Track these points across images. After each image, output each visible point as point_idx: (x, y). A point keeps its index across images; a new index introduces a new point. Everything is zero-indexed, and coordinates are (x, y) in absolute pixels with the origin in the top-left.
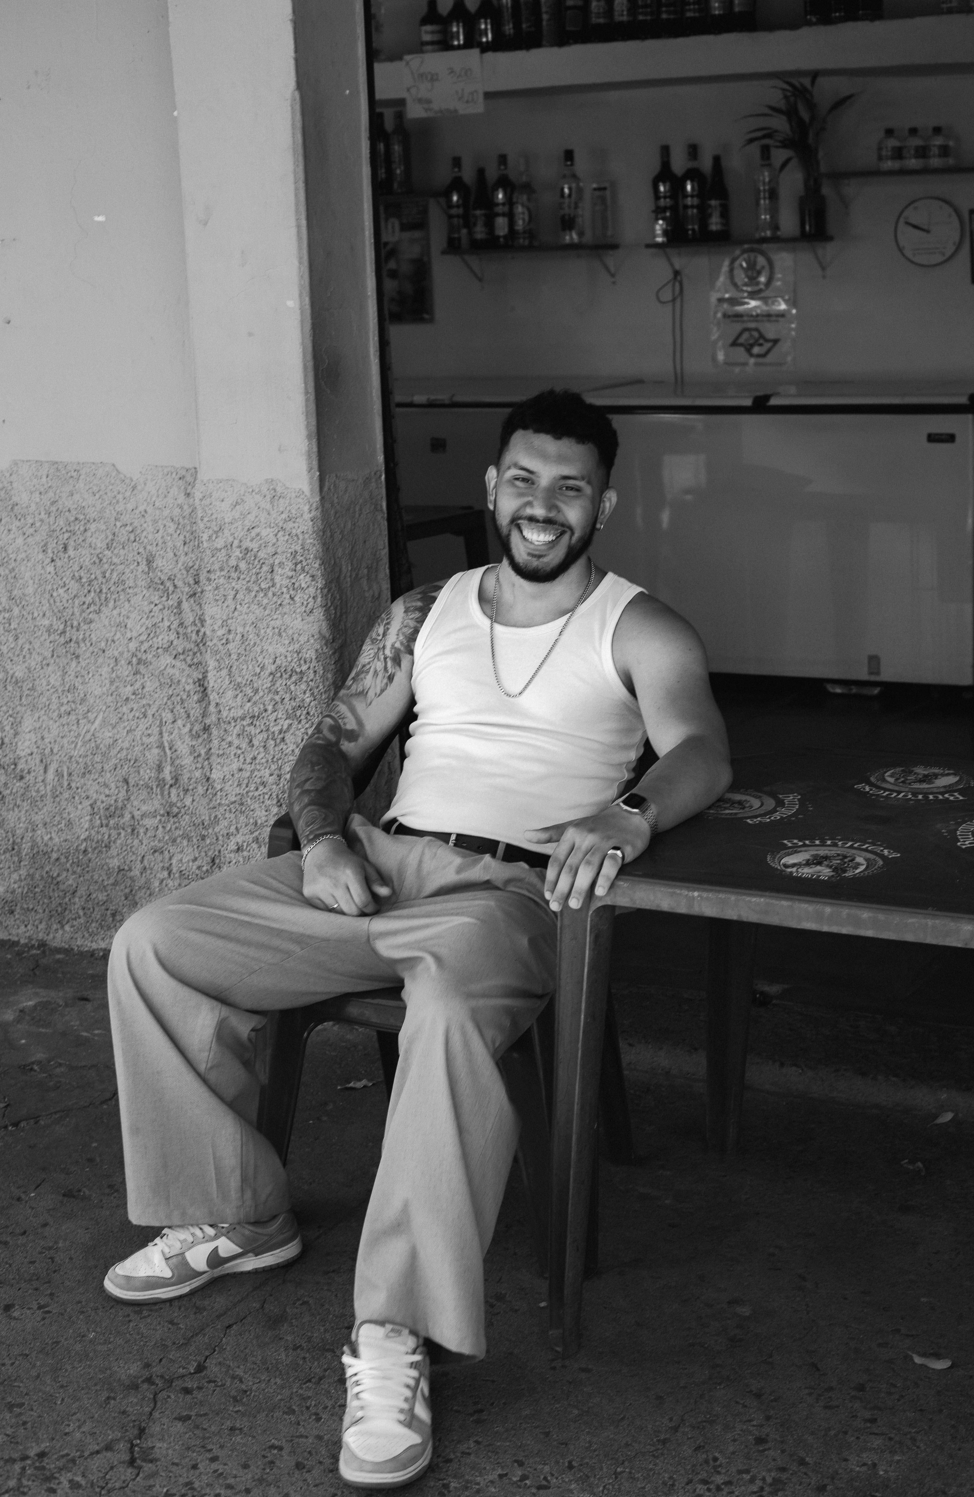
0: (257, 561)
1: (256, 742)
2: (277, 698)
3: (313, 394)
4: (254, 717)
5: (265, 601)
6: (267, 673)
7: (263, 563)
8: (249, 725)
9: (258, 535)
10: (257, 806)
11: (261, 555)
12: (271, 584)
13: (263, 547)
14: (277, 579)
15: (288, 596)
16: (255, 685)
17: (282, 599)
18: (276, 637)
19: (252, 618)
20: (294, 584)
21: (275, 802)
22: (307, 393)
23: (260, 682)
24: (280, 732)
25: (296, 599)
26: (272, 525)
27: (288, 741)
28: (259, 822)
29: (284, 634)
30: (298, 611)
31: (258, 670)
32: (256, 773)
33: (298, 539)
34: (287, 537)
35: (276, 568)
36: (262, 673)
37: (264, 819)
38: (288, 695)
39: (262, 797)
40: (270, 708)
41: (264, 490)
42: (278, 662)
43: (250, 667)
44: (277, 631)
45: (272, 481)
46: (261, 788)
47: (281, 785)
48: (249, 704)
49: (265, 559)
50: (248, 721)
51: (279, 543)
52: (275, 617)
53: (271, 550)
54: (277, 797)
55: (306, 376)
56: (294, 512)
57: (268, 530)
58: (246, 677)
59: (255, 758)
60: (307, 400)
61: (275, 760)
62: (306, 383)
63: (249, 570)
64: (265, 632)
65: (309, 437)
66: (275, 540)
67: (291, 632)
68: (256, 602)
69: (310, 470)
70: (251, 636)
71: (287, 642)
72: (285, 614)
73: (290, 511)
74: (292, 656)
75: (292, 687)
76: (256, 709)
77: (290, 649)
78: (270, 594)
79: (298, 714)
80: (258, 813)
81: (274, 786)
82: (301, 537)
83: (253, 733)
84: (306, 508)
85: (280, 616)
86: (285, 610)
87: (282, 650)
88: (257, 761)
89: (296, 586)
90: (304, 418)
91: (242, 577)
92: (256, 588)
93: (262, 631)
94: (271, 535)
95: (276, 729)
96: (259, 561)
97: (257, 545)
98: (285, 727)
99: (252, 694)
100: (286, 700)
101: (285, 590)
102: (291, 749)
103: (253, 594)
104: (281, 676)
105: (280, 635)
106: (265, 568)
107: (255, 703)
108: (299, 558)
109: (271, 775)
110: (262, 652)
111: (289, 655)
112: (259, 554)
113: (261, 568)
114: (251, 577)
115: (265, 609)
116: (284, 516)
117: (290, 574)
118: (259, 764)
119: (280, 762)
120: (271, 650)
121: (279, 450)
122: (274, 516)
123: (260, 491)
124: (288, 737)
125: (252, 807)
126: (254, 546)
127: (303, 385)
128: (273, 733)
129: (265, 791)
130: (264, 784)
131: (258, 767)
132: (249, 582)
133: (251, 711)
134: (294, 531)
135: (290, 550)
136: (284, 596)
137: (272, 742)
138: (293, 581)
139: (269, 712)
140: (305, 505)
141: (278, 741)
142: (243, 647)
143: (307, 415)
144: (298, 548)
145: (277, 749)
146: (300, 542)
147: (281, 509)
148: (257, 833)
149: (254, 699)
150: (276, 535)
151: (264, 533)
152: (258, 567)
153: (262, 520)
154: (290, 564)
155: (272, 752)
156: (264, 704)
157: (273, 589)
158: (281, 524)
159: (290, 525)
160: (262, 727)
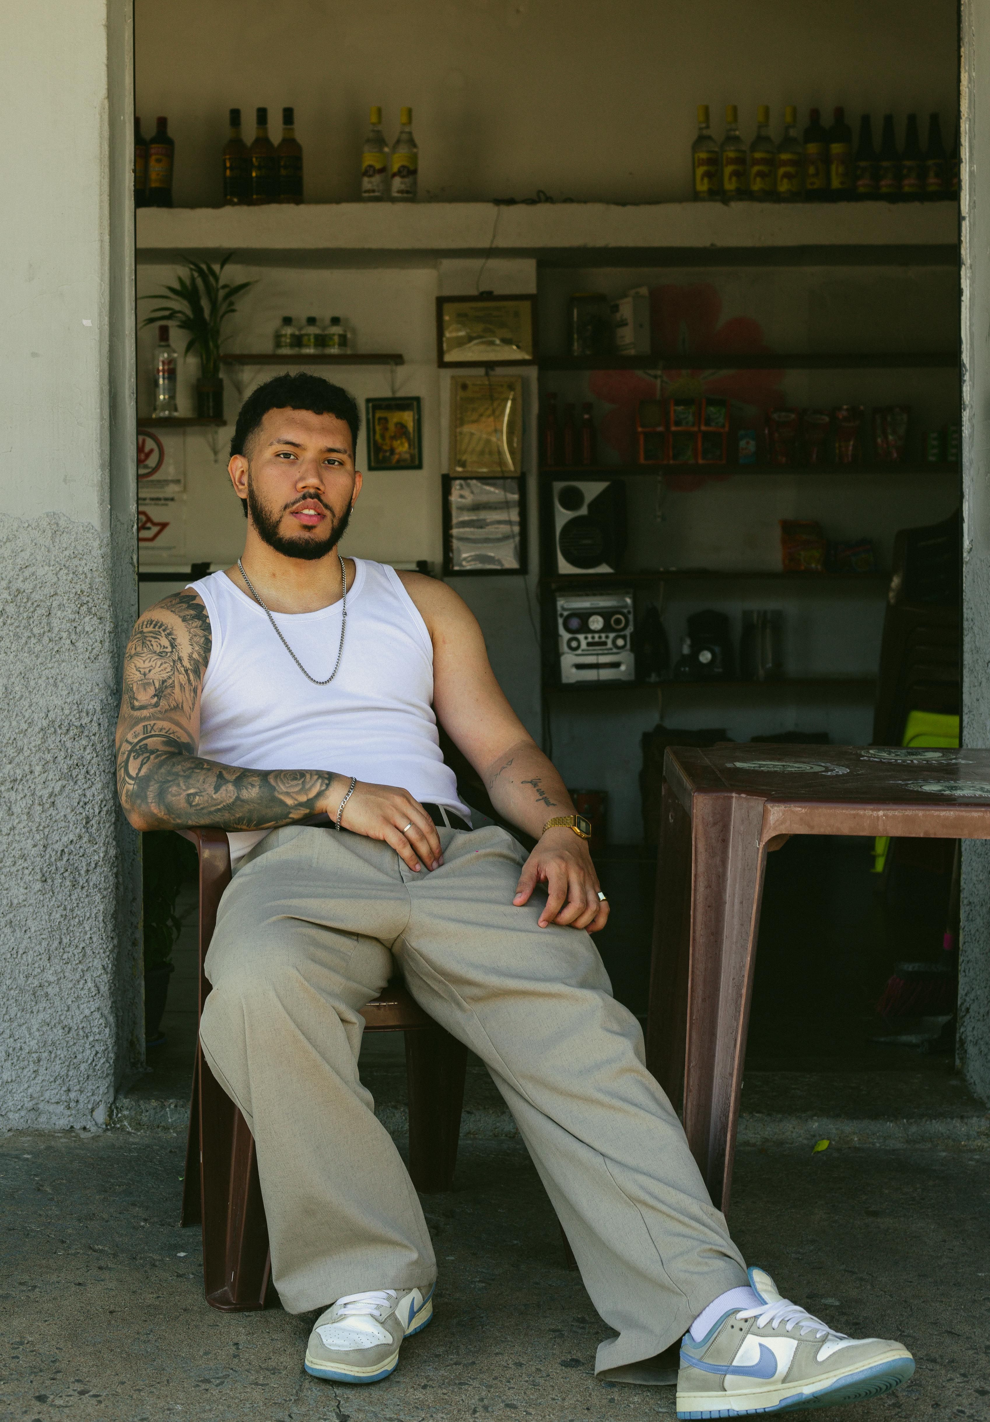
0: (30, 603)
1: (16, 809)
2: (48, 757)
3: (108, 420)
4: (15, 780)
5: (39, 648)
6: (37, 729)
7: (38, 606)
8: (8, 790)
9: (33, 574)
10: (13, 883)
11: (35, 596)
12: (46, 629)
13: (38, 589)
14: (55, 623)
15: (68, 642)
16: (20, 743)
17: (60, 645)
18: (50, 688)
19: (20, 667)
20: (75, 627)
21: (38, 876)
22: (102, 419)
23: (26, 741)
24: (50, 796)
25: (79, 644)
26: (52, 563)
27: (59, 805)
28: (15, 901)
29: (61, 685)
30: (81, 657)
31: (24, 726)
32: (15, 845)
33: (86, 577)
34: (71, 575)
35: (53, 612)
36: (30, 730)
37: (21, 898)
38: (63, 754)
39: (20, 872)
40: (38, 769)
41: (44, 524)
42: (52, 715)
43: (14, 723)
44: (51, 681)
45: (54, 514)
46: (20, 862)
47: (47, 856)
48: (9, 766)
49: (41, 601)
50: (8, 785)
51: (60, 583)
52: (50, 665)
53: (48, 590)
54: (41, 869)
55: (102, 400)
56: (80, 548)
57: (46, 568)
58: (8, 735)
59: (13, 828)
60: (102, 427)
61: (41, 828)
62: (101, 409)
63: (19, 614)
64: (36, 683)
65: (102, 466)
66: (55, 579)
67: (70, 681)
68: (26, 649)
69: (102, 502)
70: (17, 688)
71: (65, 693)
72: (63, 661)
73: (75, 547)
74: (71, 708)
75: (69, 744)
76: (18, 771)
77: (68, 700)
78: (46, 640)
79: (74, 774)
80: (14, 891)
81: (38, 859)
82: (89, 576)
83: (13, 799)
84: (96, 544)
85: (56, 664)
86: (63, 657)
87: (59, 702)
88: (16, 832)
89: (78, 630)
90: (98, 446)
91: (9, 622)
92: (27, 634)
93: (32, 683)
94: (50, 573)
95: (46, 793)
96: (33, 604)
97: (31, 586)
98: (57, 790)
99: (16, 754)
100: (59, 758)
101: (65, 635)
102: (62, 814)
103: (23, 640)
104: (55, 732)
105: (55, 685)
106: (39, 611)
107: (18, 764)
108: (85, 599)
109: (35, 846)
110: (30, 706)
111: (66, 706)
112: (33, 596)
113: (33, 612)
114: (20, 622)
115: (37, 657)
116: (67, 553)
117: (72, 617)
118: (19, 834)
119: (47, 830)
120: (42, 702)
121: (65, 480)
122: (56, 553)
123: (38, 526)
124: (60, 801)
125: (6, 886)
126: (28, 586)
127: (99, 410)
128: (41, 797)
129: (26, 865)
130: (23, 857)
131: (17, 838)
132: (18, 627)
133: (12, 773)
134: (80, 569)
135: (74, 590)
136: (63, 641)
137: (40, 808)
138: (75, 624)
139: (37, 774)
140: (95, 540)
141: (47, 806)
142: (6, 701)
143: (101, 443)
144: (85, 587)
145: (43, 816)
146: (88, 581)
147: (64, 545)
148: (11, 915)
149: (17, 759)
150: (57, 574)
151: (40, 572)
152: (32, 609)
153: (38, 558)
154: (73, 606)
155: (38, 820)
156: (30, 765)
157: (49, 634)
158: (63, 563)
159: (76, 562)
160: (26, 791)
